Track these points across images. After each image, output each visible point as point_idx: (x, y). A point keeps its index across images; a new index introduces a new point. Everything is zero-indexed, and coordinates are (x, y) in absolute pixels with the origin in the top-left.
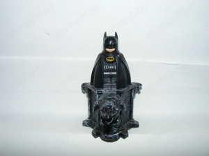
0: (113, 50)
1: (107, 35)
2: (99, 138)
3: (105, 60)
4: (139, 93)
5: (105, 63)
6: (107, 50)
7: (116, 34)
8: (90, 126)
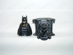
0: (25, 22)
1: (23, 17)
2: (40, 39)
3: (22, 26)
4: (54, 23)
5: (22, 27)
6: (23, 22)
7: (26, 16)
8: (36, 35)
